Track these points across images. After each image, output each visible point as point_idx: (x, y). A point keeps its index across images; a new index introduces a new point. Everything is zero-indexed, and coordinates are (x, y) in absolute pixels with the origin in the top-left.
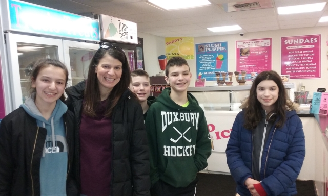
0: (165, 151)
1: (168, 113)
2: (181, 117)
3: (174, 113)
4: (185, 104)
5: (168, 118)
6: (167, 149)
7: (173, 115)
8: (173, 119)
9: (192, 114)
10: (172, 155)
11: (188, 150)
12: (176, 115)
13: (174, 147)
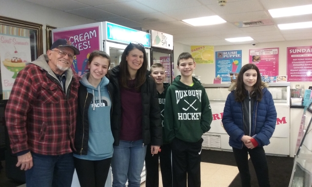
0: (179, 117)
1: (180, 91)
2: (189, 93)
3: (184, 91)
4: (191, 85)
5: (180, 94)
6: (180, 115)
7: (183, 92)
8: (184, 95)
9: (196, 91)
10: (184, 119)
11: (195, 116)
12: (185, 92)
13: (185, 114)
